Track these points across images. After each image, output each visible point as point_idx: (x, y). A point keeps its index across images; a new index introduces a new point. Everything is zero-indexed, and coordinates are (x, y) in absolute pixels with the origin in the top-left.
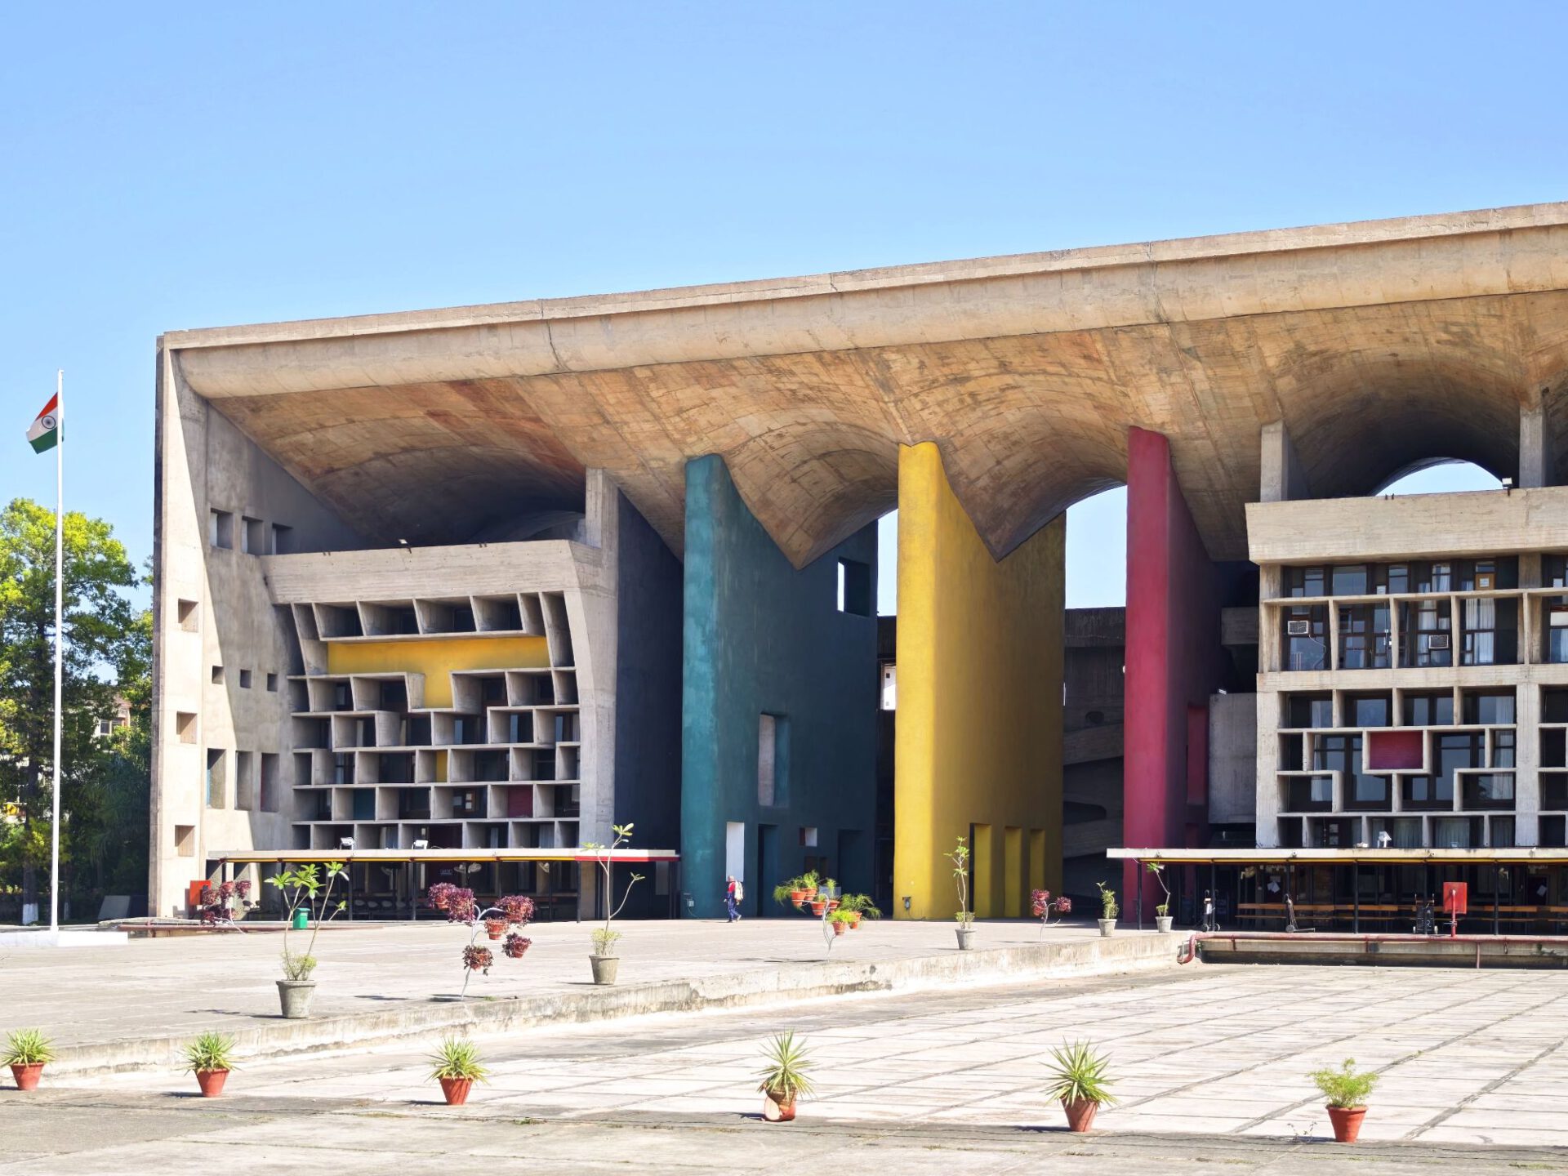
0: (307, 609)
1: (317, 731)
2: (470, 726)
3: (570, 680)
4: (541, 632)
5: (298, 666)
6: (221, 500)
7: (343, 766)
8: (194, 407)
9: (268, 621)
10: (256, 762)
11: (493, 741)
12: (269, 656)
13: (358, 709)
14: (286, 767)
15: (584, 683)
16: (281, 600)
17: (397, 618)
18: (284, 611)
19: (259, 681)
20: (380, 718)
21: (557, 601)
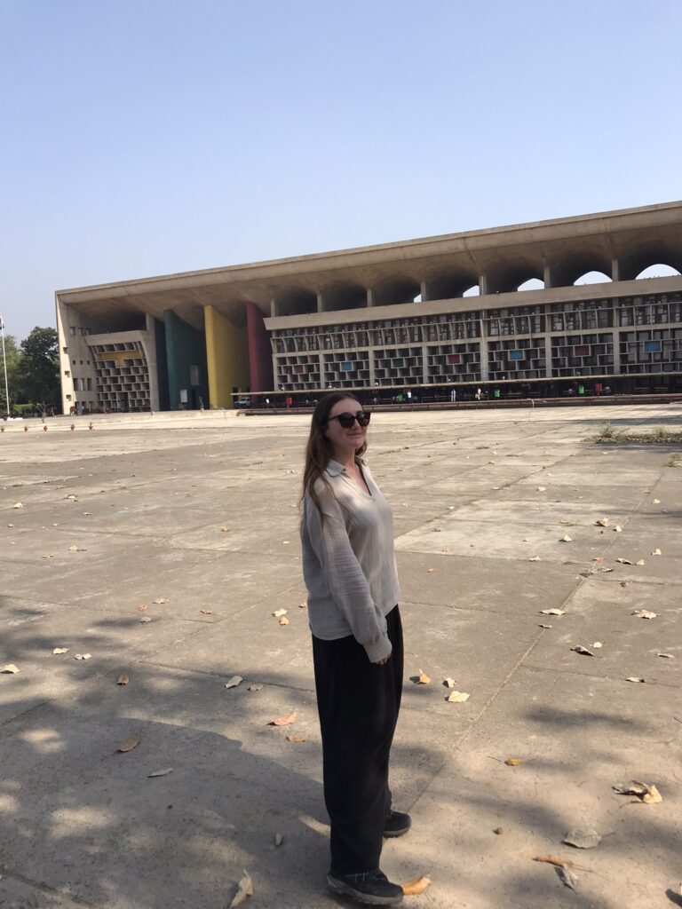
0: (94, 347)
1: (99, 373)
2: (128, 371)
3: (145, 360)
4: (138, 350)
5: (94, 359)
6: (72, 325)
7: (105, 380)
8: (63, 306)
9: (87, 350)
10: (86, 381)
11: (133, 374)
12: (87, 357)
13: (107, 368)
14: (94, 382)
15: (148, 360)
16: (90, 344)
17: (111, 347)
18: (89, 347)
19: (85, 363)
20: (111, 369)
21: (140, 343)
